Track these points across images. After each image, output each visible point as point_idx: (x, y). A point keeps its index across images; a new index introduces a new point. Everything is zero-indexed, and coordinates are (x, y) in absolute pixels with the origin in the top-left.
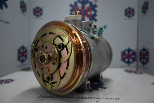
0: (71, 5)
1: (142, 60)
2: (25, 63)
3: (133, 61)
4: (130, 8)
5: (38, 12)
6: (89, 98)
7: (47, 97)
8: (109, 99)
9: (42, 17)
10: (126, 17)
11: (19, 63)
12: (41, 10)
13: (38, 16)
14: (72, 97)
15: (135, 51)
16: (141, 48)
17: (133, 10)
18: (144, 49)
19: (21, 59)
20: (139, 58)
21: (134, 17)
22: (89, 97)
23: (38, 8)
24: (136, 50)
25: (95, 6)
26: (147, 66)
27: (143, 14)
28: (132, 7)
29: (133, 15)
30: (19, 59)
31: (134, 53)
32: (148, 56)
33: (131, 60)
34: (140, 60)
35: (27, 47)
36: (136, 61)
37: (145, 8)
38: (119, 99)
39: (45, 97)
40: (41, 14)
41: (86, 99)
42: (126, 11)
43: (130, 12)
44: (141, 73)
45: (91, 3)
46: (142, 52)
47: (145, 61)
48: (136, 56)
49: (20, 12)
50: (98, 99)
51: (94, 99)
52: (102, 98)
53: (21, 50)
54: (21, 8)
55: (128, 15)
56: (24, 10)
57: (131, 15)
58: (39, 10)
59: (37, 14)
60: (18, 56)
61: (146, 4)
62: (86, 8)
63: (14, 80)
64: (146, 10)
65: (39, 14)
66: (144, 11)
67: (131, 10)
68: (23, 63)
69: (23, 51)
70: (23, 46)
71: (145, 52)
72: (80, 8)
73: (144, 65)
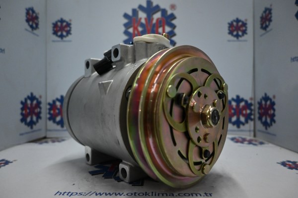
0: (126, 16)
1: (264, 119)
2: (35, 127)
3: (247, 122)
4: (238, 21)
5: (62, 29)
6: (154, 194)
7: (70, 194)
8: (191, 195)
9: (69, 37)
10: (231, 37)
11: (25, 128)
12: (68, 25)
13: (62, 36)
14: (119, 194)
15: (249, 102)
16: (260, 95)
17: (244, 24)
18: (266, 98)
19: (29, 119)
20: (257, 115)
21: (245, 37)
22: (152, 193)
23: (62, 21)
24: (251, 99)
25: (173, 17)
26: (271, 130)
27: (263, 32)
28: (242, 18)
29: (244, 32)
30: (23, 120)
31: (248, 106)
32: (274, 110)
33: (242, 119)
34: (260, 118)
35: (40, 97)
36: (252, 120)
37: (266, 20)
38: (211, 196)
39: (66, 194)
40: (69, 33)
41: (147, 195)
42: (231, 25)
43: (238, 28)
44: (261, 143)
45: (164, 12)
46: (263, 102)
47: (269, 120)
48: (251, 110)
49: (26, 30)
50: (170, 195)
51: (163, 195)
52: (179, 195)
53: (29, 102)
54: (28, 21)
55: (235, 33)
56: (34, 25)
57: (240, 33)
58: (64, 24)
59: (59, 33)
60: (22, 114)
61: (267, 12)
62: (154, 21)
63: (12, 162)
64: (267, 23)
65: (64, 33)
66: (264, 25)
67: (240, 24)
68: (32, 128)
69: (32, 104)
70: (32, 94)
71: (268, 103)
72: (143, 21)
73: (266, 129)
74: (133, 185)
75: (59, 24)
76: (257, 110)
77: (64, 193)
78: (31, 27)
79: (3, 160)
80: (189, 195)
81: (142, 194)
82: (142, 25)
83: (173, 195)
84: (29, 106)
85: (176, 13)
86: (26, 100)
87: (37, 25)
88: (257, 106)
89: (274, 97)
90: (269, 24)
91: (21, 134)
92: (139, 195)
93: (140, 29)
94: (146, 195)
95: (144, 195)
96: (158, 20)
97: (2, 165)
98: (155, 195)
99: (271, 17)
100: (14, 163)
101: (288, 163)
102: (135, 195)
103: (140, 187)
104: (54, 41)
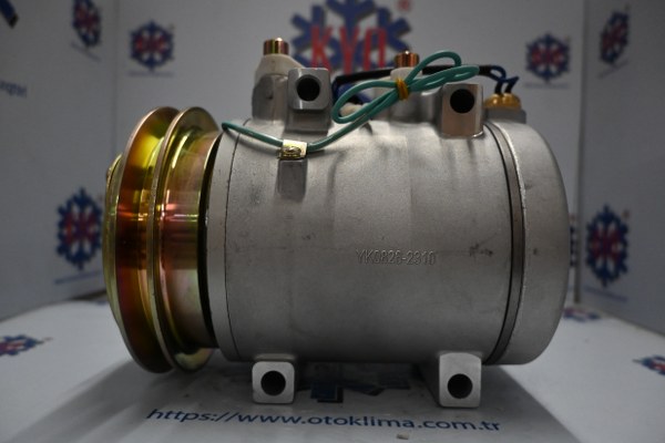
0: (297, 21)
1: (599, 263)
2: (88, 267)
4: (549, 40)
5: (152, 46)
6: (369, 422)
7: (181, 417)
8: (452, 427)
9: (168, 67)
11: (66, 268)
12: (167, 37)
13: (151, 63)
16: (592, 211)
17: (563, 49)
18: (607, 217)
19: (74, 248)
20: (584, 255)
21: (564, 78)
22: (365, 419)
23: (152, 28)
25: (403, 27)
26: (616, 287)
27: (605, 66)
28: (559, 34)
29: (563, 67)
30: (63, 249)
32: (625, 243)
34: (591, 261)
37: (614, 40)
38: (497, 429)
39: (172, 416)
40: (167, 55)
41: (355, 424)
42: (533, 50)
44: (594, 317)
45: (384, 14)
46: (600, 226)
47: (611, 266)
49: (74, 45)
50: (405, 425)
51: (390, 425)
52: (425, 424)
53: (76, 209)
54: (77, 24)
55: (542, 68)
56: (91, 36)
57: (553, 69)
58: (158, 35)
59: (146, 56)
60: (61, 236)
61: (618, 23)
62: (361, 35)
63: (40, 343)
64: (617, 47)
65: (157, 57)
66: (609, 53)
67: (554, 47)
68: (81, 267)
69: (81, 214)
70: (82, 192)
71: (612, 227)
72: (336, 34)
73: (605, 284)
74: (319, 401)
75: (146, 35)
76: (584, 243)
77: (169, 414)
78: (85, 39)
79: (20, 338)
80: (448, 426)
81: (343, 422)
82: (333, 43)
83: (412, 425)
84: (76, 217)
85: (411, 18)
86: (69, 204)
87: (97, 35)
88: (585, 233)
89: (627, 214)
90: (621, 51)
91: (59, 282)
92: (335, 421)
93: (329, 52)
94: (351, 424)
95: (346, 422)
96: (369, 33)
97: (22, 347)
98: (373, 424)
99: (626, 34)
100: (47, 344)
101: (658, 362)
102: (327, 422)
103: (336, 405)
104: (133, 74)
